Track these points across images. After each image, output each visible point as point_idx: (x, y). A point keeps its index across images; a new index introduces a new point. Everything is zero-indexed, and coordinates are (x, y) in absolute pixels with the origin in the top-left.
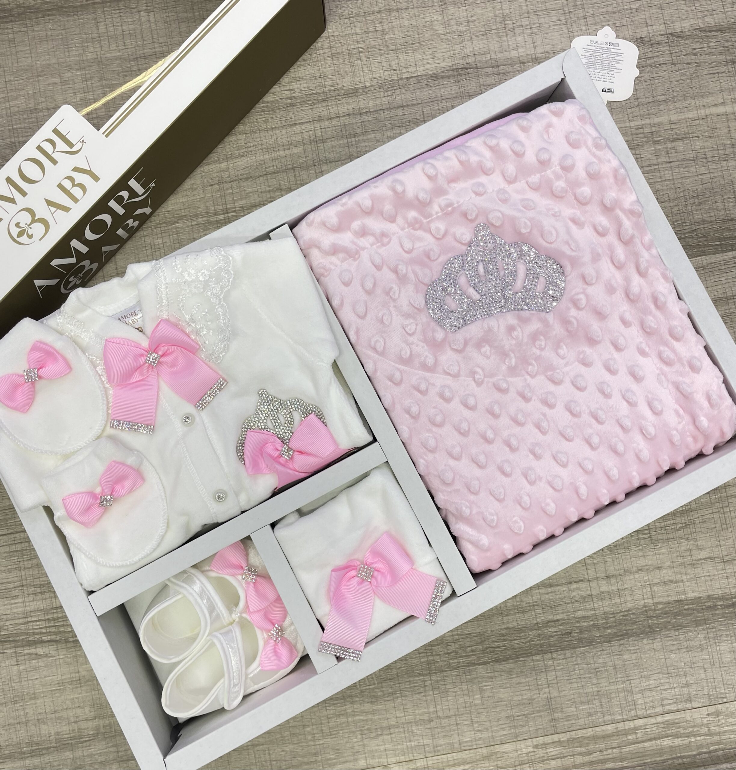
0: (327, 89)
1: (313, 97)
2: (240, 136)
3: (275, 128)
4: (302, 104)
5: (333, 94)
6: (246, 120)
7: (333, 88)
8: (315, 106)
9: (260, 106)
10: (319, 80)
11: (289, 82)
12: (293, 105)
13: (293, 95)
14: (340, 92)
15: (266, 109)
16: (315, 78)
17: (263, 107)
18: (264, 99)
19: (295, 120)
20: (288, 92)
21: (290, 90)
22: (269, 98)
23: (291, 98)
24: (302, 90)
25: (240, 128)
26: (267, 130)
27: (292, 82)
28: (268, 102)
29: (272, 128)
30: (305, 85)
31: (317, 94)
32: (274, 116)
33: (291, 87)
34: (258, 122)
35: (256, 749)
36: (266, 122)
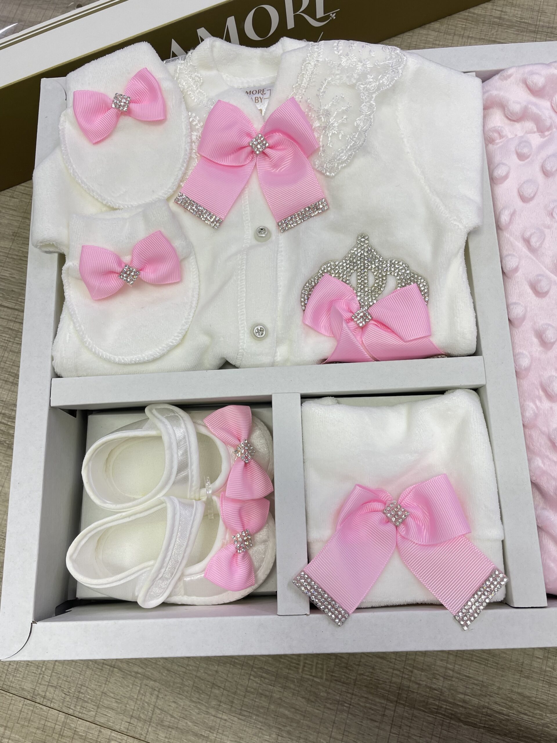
0: (541, 23)
1: (523, 25)
2: (433, 32)
3: (472, 37)
4: (510, 27)
5: (545, 29)
6: (445, 21)
7: (547, 25)
8: (522, 33)
9: (464, 14)
10: (535, 13)
11: (503, 5)
12: (499, 25)
13: (503, 16)
14: (554, 30)
15: (470, 18)
16: (532, 10)
17: (468, 16)
18: (472, 10)
19: (496, 38)
20: (499, 12)
21: (502, 11)
22: (478, 10)
23: (500, 18)
24: (514, 16)
25: (436, 25)
26: (463, 36)
27: (506, 5)
28: (474, 14)
29: (469, 37)
30: (520, 13)
31: (528, 23)
32: (476, 27)
33: (504, 10)
34: (456, 27)
35: (145, 682)
36: (465, 29)
